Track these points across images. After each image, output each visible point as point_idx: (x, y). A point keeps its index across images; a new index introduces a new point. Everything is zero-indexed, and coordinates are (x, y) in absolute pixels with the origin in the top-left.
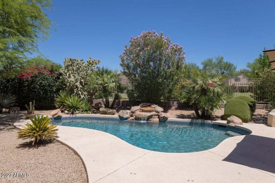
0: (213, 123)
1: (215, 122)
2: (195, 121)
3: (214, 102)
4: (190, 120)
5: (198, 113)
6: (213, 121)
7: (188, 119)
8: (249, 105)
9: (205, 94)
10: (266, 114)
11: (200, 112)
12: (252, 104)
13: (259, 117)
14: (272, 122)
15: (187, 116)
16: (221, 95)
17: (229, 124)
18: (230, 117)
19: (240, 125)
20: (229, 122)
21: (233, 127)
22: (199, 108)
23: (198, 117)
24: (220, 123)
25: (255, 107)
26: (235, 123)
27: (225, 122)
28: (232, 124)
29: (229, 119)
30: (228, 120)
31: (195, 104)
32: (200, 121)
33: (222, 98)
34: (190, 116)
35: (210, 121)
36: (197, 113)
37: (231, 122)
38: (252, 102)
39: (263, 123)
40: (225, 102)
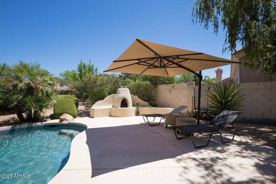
0: (43, 125)
1: (47, 123)
2: (17, 127)
3: (44, 102)
4: (10, 127)
5: (22, 116)
6: (44, 123)
7: (7, 127)
8: (75, 103)
9: (32, 94)
10: (85, 109)
11: (24, 115)
12: (76, 102)
13: (81, 112)
14: (94, 114)
15: (4, 122)
16: (51, 94)
17: (62, 123)
18: (63, 116)
19: (72, 121)
20: (62, 120)
21: (66, 124)
22: (25, 111)
23: (22, 120)
24: (53, 123)
25: (78, 104)
26: (68, 120)
27: (57, 121)
28: (65, 122)
29: (61, 117)
30: (61, 119)
31: (17, 106)
32: (25, 125)
33: (52, 97)
34: (9, 121)
35: (39, 124)
36: (20, 116)
37: (64, 120)
38: (76, 100)
39: (86, 116)
40: (55, 101)
